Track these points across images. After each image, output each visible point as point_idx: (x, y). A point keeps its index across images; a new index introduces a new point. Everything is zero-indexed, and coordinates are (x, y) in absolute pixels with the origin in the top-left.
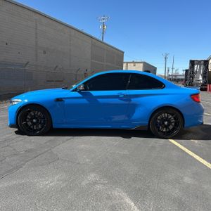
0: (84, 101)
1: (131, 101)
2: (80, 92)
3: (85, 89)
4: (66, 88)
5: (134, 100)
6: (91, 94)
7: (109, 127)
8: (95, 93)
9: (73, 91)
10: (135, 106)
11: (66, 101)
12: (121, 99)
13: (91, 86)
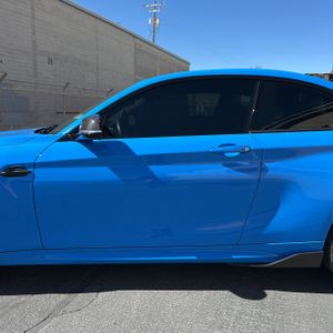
0: (104, 173)
1: (264, 170)
2: (88, 141)
3: (106, 131)
4: (45, 132)
5: (275, 168)
6: (126, 149)
7: (194, 258)
8: (140, 145)
9: (65, 139)
10: (280, 188)
11: (41, 175)
12: (230, 163)
13: (132, 121)
